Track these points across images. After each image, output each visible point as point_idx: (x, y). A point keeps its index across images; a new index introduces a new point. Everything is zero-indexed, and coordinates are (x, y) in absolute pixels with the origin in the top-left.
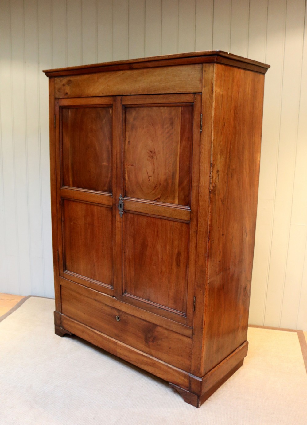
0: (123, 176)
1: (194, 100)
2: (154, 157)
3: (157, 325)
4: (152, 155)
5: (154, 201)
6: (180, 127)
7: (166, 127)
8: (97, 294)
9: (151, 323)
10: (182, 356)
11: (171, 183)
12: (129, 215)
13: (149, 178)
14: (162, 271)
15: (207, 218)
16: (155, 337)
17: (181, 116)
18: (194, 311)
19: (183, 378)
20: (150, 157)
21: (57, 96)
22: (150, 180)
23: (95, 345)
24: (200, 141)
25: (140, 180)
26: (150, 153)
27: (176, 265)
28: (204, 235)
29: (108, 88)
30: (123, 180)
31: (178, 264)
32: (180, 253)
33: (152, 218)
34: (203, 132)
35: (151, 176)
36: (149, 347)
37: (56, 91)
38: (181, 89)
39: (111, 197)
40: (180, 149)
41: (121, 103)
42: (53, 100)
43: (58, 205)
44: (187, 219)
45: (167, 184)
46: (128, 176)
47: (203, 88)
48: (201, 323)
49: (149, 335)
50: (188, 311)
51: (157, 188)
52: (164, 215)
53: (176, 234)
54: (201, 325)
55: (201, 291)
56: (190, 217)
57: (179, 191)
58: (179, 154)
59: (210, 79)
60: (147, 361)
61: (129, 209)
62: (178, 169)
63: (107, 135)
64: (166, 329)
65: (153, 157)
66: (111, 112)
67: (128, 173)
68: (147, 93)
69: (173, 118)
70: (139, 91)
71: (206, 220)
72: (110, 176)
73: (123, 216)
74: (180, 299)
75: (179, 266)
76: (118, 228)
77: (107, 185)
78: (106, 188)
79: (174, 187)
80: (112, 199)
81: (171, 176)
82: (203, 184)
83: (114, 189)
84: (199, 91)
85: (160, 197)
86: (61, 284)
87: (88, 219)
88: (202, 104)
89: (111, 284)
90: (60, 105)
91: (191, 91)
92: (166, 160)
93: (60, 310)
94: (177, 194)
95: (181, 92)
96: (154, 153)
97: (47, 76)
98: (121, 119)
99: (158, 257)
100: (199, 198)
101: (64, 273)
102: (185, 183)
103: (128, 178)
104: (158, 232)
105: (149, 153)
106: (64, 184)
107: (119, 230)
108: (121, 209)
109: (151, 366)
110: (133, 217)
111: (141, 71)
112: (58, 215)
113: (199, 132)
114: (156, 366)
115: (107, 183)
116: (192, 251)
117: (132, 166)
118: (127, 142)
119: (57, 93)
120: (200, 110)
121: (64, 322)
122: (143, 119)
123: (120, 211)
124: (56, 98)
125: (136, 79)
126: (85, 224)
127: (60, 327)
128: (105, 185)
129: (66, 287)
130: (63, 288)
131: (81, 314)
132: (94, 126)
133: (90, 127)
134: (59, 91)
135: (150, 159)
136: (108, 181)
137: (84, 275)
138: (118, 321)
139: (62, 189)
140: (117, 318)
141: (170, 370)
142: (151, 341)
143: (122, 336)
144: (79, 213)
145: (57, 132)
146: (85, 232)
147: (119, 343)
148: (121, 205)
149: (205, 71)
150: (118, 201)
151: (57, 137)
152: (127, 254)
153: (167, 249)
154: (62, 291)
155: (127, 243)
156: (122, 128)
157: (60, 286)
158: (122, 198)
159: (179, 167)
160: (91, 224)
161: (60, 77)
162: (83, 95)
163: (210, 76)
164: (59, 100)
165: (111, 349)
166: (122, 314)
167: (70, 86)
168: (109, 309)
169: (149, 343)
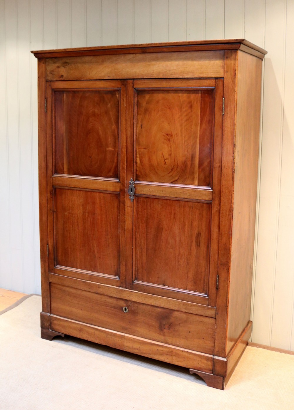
0: (134, 160)
1: (216, 84)
2: (171, 140)
3: (174, 310)
4: (168, 137)
5: (171, 183)
6: (200, 111)
7: (185, 110)
8: (99, 287)
9: (167, 308)
10: (203, 338)
11: (190, 165)
12: (141, 199)
13: (165, 161)
14: (179, 254)
15: (231, 196)
16: (172, 323)
17: (201, 99)
18: (217, 289)
19: (205, 362)
20: (166, 140)
21: (49, 78)
22: (166, 163)
23: (97, 343)
24: (222, 123)
25: (155, 163)
26: (167, 135)
27: (196, 245)
28: (228, 214)
29: (116, 71)
30: (134, 164)
31: (198, 244)
32: (200, 234)
33: (169, 201)
34: (225, 115)
35: (167, 159)
36: (164, 335)
37: (48, 73)
38: (201, 74)
39: (118, 183)
40: (200, 131)
41: (132, 87)
42: (44, 83)
43: (49, 194)
44: (209, 199)
45: (186, 166)
46: (141, 160)
47: (225, 74)
48: (225, 302)
49: (164, 322)
50: (210, 290)
51: (174, 170)
52: (182, 197)
53: (196, 215)
54: (225, 303)
55: (225, 269)
56: (212, 197)
57: (199, 172)
58: (199, 136)
59: (233, 65)
60: (163, 351)
61: (142, 193)
62: (198, 150)
63: (112, 119)
64: (185, 313)
65: (169, 140)
66: (117, 96)
67: (139, 156)
68: (162, 77)
69: (193, 102)
70: (153, 75)
71: (229, 199)
72: (116, 161)
73: (134, 201)
74: (201, 280)
75: (199, 246)
76: (128, 213)
77: (112, 171)
78: (111, 174)
79: (194, 169)
80: (119, 185)
81: (190, 158)
82: (226, 165)
83: (122, 174)
84: (221, 75)
85: (178, 179)
86: (51, 281)
87: (87, 208)
88: (224, 89)
89: (117, 274)
90: (53, 88)
91: (212, 75)
92: (184, 143)
93: (49, 310)
94: (196, 175)
95: (201, 76)
96: (171, 135)
97: (36, 57)
98: (133, 102)
99: (175, 239)
100: (222, 178)
101: (54, 269)
102: (206, 164)
103: (140, 162)
104: (175, 214)
105: (165, 136)
106: (56, 172)
107: (129, 215)
108: (132, 194)
109: (167, 355)
110: (145, 201)
111: (155, 55)
112: (48, 206)
113: (222, 115)
114: (174, 354)
115: (113, 168)
116: (215, 230)
117: (145, 149)
118: (139, 125)
119: (49, 75)
120: (222, 93)
121: (55, 323)
122: (158, 102)
123: (131, 196)
124: (48, 80)
125: (149, 63)
126: (84, 212)
127: (49, 329)
128: (109, 171)
129: (58, 283)
130: (53, 285)
131: (77, 311)
132: (96, 111)
133: (91, 111)
134: (52, 73)
135: (167, 142)
136: (114, 166)
137: (81, 268)
138: (125, 312)
139: (55, 177)
140: (124, 310)
141: (191, 356)
142: (167, 328)
143: (131, 327)
144: (76, 202)
145: (48, 116)
146: (83, 221)
147: (127, 337)
148: (132, 189)
149: (227, 58)
150: (127, 185)
151: (48, 122)
152: (139, 240)
153: (186, 230)
154: (51, 288)
155: (139, 228)
156: (134, 111)
157: (50, 283)
158: (133, 182)
159: (199, 149)
160: (91, 213)
161: (53, 58)
162: (84, 78)
163: (233, 62)
164: (52, 83)
165: (118, 344)
166: (131, 304)
167: (66, 68)
168: (114, 301)
169: (165, 330)
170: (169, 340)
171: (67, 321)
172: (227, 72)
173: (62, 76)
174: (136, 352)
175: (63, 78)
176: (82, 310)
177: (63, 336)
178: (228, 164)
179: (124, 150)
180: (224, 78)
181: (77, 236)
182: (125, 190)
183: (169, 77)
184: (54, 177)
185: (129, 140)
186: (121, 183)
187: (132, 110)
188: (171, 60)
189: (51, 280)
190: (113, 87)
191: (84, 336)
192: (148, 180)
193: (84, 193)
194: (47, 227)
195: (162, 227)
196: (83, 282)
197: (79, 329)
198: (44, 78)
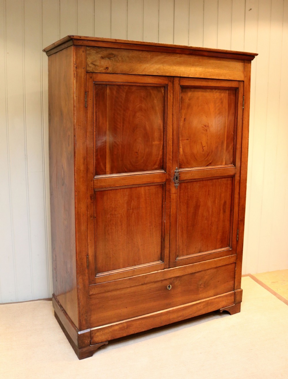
0: (179, 151)
1: (238, 86)
2: (208, 130)
4: (206, 128)
5: (207, 166)
6: (227, 106)
7: (218, 105)
8: (146, 277)
10: (227, 281)
11: (220, 149)
13: (203, 148)
14: (211, 223)
16: (206, 281)
17: (228, 97)
18: (238, 240)
19: (230, 298)
20: (204, 130)
21: (90, 69)
22: (203, 150)
24: (243, 115)
25: (195, 151)
26: (205, 127)
27: (223, 212)
29: (164, 68)
30: (179, 154)
32: (226, 202)
34: (244, 109)
35: (204, 146)
37: (89, 63)
39: (164, 173)
40: (227, 121)
41: (179, 84)
42: (83, 75)
43: (89, 200)
44: (233, 174)
45: (217, 150)
46: (183, 150)
49: (200, 283)
50: (233, 243)
51: (209, 155)
52: (216, 176)
53: (223, 188)
55: (242, 224)
56: (234, 172)
57: (226, 154)
58: (226, 126)
59: (249, 72)
61: (186, 178)
64: (216, 268)
65: (206, 130)
66: (163, 92)
67: (183, 147)
68: (203, 77)
69: (223, 99)
70: (196, 74)
72: (161, 153)
75: (225, 212)
76: (173, 199)
77: (158, 163)
78: (156, 167)
79: (223, 152)
80: (165, 175)
81: (221, 144)
83: (169, 164)
85: (212, 162)
87: (132, 204)
88: (244, 89)
89: (162, 258)
90: (95, 80)
91: (237, 79)
92: (217, 132)
93: (89, 325)
94: (224, 157)
95: (230, 79)
96: (208, 126)
98: (179, 98)
99: (209, 212)
100: (242, 156)
101: (95, 278)
102: (231, 147)
104: (209, 191)
105: (203, 127)
106: (97, 174)
107: (174, 201)
108: (177, 181)
109: (204, 308)
110: (186, 185)
112: (88, 213)
113: (242, 109)
114: (209, 304)
115: (158, 161)
116: (236, 196)
117: (187, 140)
118: (183, 119)
119: (90, 65)
120: (243, 93)
121: (97, 336)
122: (198, 98)
123: (176, 183)
124: (89, 72)
126: (128, 210)
128: (155, 164)
129: (100, 292)
130: (94, 297)
131: (121, 311)
132: (143, 106)
133: (138, 106)
134: (94, 63)
135: (205, 132)
136: (159, 159)
137: (124, 267)
138: (169, 289)
139: (97, 180)
140: (168, 288)
141: (221, 299)
142: (202, 287)
143: (174, 301)
144: (120, 201)
145: (89, 112)
146: (127, 219)
147: (173, 310)
148: (177, 177)
149: (246, 66)
150: (173, 174)
151: (88, 118)
152: (181, 221)
153: (216, 202)
154: (91, 301)
155: (181, 210)
156: (180, 107)
157: (90, 295)
158: (178, 171)
159: (227, 136)
160: (136, 208)
161: (96, 48)
162: (132, 72)
163: (249, 70)
164: (94, 75)
165: (164, 321)
166: (174, 280)
167: (112, 60)
168: (159, 284)
169: (201, 289)
170: (204, 295)
172: (246, 77)
173: (107, 68)
174: (180, 319)
175: (108, 70)
176: (126, 307)
177: (106, 343)
178: (245, 145)
179: (170, 142)
180: (244, 81)
181: (120, 236)
182: (170, 179)
183: (208, 78)
184: (95, 180)
185: (175, 133)
186: (167, 173)
187: (178, 105)
189: (91, 292)
190: (161, 83)
191: (132, 331)
192: (189, 167)
193: (129, 190)
194: (87, 236)
195: (199, 204)
196: (130, 279)
197: (126, 327)
198: (84, 68)
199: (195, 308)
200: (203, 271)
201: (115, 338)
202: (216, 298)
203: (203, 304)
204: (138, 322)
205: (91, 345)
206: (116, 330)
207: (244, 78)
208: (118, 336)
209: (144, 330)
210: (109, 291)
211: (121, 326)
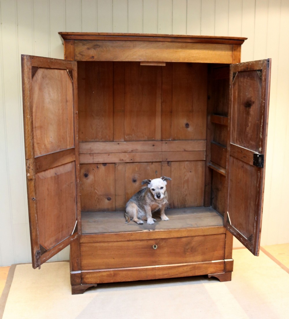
8: (132, 235)
10: (217, 250)
16: (193, 246)
19: (219, 266)
21: (78, 58)
29: (147, 55)
37: (77, 53)
38: (217, 61)
49: (187, 248)
59: (238, 55)
68: (187, 62)
84: (231, 62)
93: (80, 267)
111: (180, 44)
114: (196, 268)
119: (78, 55)
121: (87, 277)
124: (77, 60)
125: (176, 50)
127: (80, 284)
129: (89, 242)
130: (84, 245)
131: (109, 260)
134: (82, 53)
138: (155, 249)
142: (189, 251)
143: (160, 259)
147: (158, 267)
149: (235, 50)
154: (81, 248)
157: (80, 243)
161: (82, 41)
162: (115, 59)
163: (238, 53)
165: (150, 276)
166: (159, 241)
167: (97, 50)
168: (145, 243)
169: (188, 253)
170: (191, 259)
171: (100, 272)
172: (234, 60)
173: (93, 57)
174: (166, 277)
175: (93, 58)
176: (114, 258)
177: (96, 285)
180: (232, 64)
188: (194, 49)
189: (82, 240)
191: (119, 280)
196: (116, 234)
197: (113, 275)
198: (72, 58)
199: (181, 270)
200: (190, 236)
201: (103, 282)
202: (204, 264)
203: (189, 267)
204: (124, 273)
205: (81, 285)
206: (104, 276)
207: (233, 61)
208: (106, 282)
209: (130, 280)
210: (97, 242)
211: (108, 273)
